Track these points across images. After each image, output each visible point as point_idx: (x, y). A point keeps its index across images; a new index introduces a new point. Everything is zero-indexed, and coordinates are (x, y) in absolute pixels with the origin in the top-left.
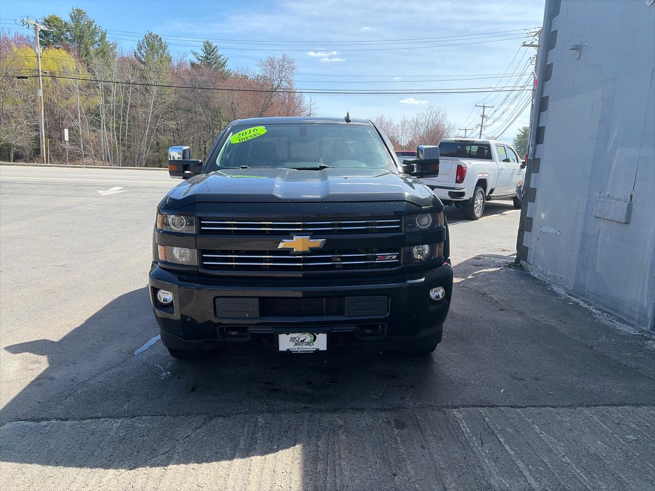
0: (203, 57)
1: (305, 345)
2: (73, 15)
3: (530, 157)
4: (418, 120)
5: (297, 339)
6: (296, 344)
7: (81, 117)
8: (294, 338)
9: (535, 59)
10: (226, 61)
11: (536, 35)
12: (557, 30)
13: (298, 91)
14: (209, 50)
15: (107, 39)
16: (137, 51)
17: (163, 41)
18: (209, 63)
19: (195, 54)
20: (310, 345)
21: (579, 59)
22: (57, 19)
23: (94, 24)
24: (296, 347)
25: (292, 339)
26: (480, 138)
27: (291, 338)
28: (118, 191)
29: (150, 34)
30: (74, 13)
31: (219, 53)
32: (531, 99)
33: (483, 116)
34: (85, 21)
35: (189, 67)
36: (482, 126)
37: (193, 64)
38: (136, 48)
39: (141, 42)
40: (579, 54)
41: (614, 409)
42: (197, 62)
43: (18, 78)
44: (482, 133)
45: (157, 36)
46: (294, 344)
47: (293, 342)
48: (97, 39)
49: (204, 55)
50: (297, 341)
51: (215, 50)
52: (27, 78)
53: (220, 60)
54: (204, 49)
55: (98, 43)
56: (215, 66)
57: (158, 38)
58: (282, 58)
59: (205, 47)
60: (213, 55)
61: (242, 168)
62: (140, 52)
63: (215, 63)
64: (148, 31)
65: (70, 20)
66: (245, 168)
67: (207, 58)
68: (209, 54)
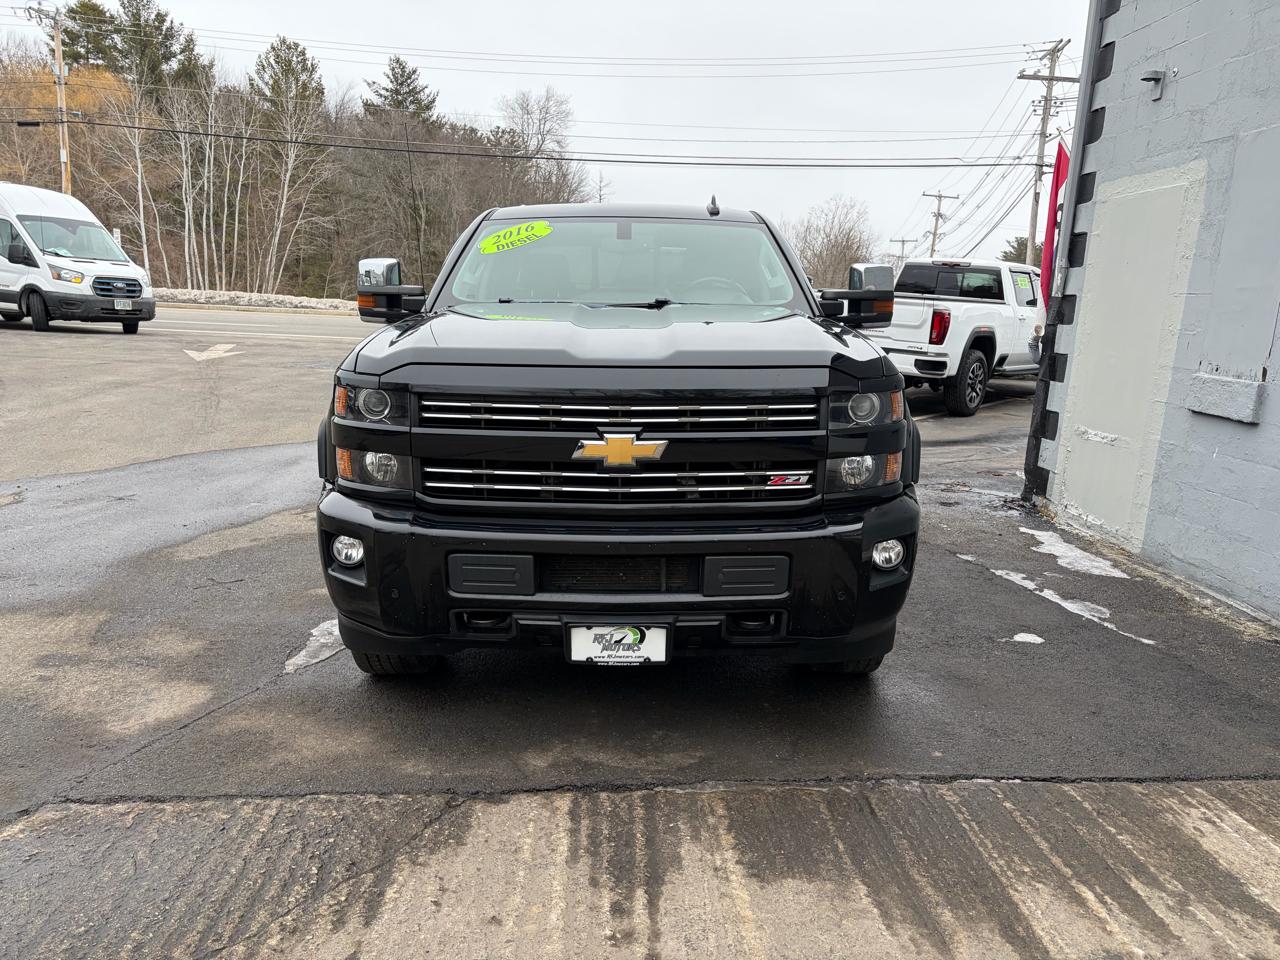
0: (387, 91)
1: (623, 650)
3: (1057, 293)
4: (812, 221)
5: (608, 637)
6: (605, 648)
7: (144, 207)
8: (602, 636)
9: (1043, 103)
11: (1045, 56)
12: (1114, 42)
14: (402, 76)
15: (197, 50)
16: (255, 77)
17: (308, 55)
18: (401, 102)
19: (371, 84)
20: (634, 651)
21: (1159, 99)
24: (606, 653)
25: (598, 639)
26: (931, 256)
27: (596, 635)
28: (226, 352)
29: (283, 42)
32: (1033, 182)
33: (939, 215)
35: (360, 110)
36: (935, 234)
37: (367, 105)
38: (252, 70)
39: (263, 57)
40: (1160, 91)
41: (1250, 786)
42: (377, 101)
43: (20, 124)
44: (935, 248)
45: (297, 45)
46: (601, 646)
47: (599, 643)
48: (176, 48)
49: (391, 86)
50: (606, 641)
51: (413, 76)
52: (37, 124)
53: (422, 96)
54: (390, 74)
55: (179, 57)
56: (412, 108)
57: (299, 50)
58: (545, 94)
59: (393, 69)
60: (409, 85)
61: (501, 302)
62: (262, 78)
63: (412, 102)
64: (278, 36)
65: (121, 10)
66: (508, 302)
67: (397, 92)
68: (402, 84)
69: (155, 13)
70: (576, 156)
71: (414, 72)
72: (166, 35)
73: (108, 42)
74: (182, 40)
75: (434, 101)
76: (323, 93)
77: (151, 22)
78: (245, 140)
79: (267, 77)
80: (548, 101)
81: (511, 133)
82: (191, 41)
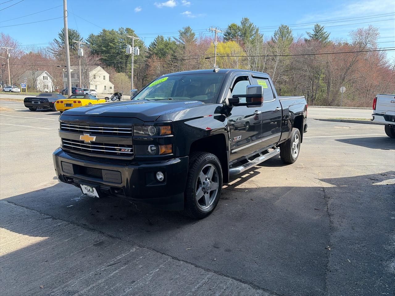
0: (313, 35)
10: (328, 35)
13: (382, 49)
14: (318, 30)
15: (259, 32)
18: (317, 38)
19: (308, 33)
22: (234, 25)
23: (253, 25)
29: (282, 26)
30: (243, 21)
34: (248, 24)
35: (303, 42)
37: (306, 40)
38: (273, 35)
39: (276, 31)
48: (253, 33)
49: (315, 33)
51: (322, 29)
53: (324, 35)
57: (287, 27)
58: (369, 28)
59: (316, 28)
60: (320, 32)
62: (275, 37)
63: (321, 38)
65: (241, 25)
67: (316, 35)
68: (318, 32)
72: (251, 30)
73: (237, 34)
74: (255, 30)
77: (248, 27)
79: (277, 37)
80: (369, 31)
81: (360, 43)
82: (257, 30)
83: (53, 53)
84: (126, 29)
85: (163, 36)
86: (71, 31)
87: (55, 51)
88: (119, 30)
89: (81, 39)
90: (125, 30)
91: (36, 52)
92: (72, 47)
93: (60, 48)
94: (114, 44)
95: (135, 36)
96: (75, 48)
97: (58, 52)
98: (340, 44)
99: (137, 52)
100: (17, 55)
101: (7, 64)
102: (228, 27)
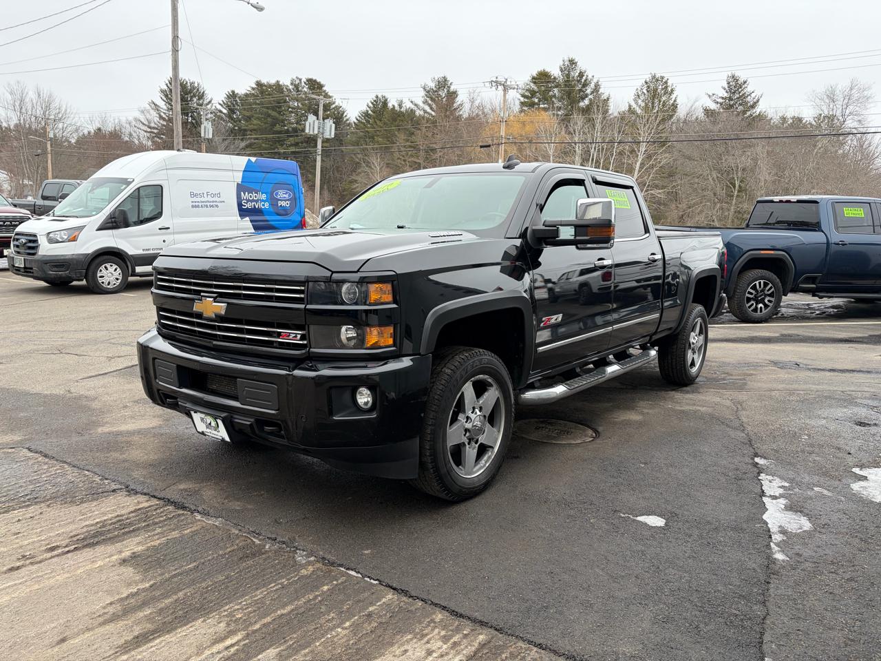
0: (723, 98)
2: (563, 67)
14: (736, 87)
15: (601, 91)
16: (633, 103)
17: (670, 83)
19: (710, 96)
22: (545, 74)
23: (586, 74)
29: (654, 77)
30: (564, 65)
31: (749, 89)
34: (576, 72)
35: (701, 115)
37: (708, 112)
39: (639, 89)
42: (713, 106)
45: (663, 78)
48: (589, 91)
49: (727, 95)
51: (744, 86)
52: (489, 146)
53: (749, 99)
54: (726, 86)
55: (590, 97)
56: (740, 108)
57: (664, 81)
58: (850, 84)
59: (729, 83)
60: (740, 93)
61: (399, 227)
62: (637, 103)
63: (741, 104)
64: (651, 74)
65: (560, 73)
66: (402, 227)
67: (730, 99)
68: (734, 93)
69: (579, 72)
70: (873, 130)
71: (745, 82)
72: (583, 85)
73: (551, 93)
74: (592, 85)
75: (758, 101)
76: (676, 107)
77: (576, 78)
78: (616, 144)
79: (640, 101)
80: (851, 89)
81: (831, 118)
82: (597, 86)
83: (146, 132)
84: (305, 81)
85: (387, 96)
86: (187, 83)
87: (150, 128)
88: (292, 84)
89: (208, 101)
90: (305, 83)
91: (109, 127)
92: (188, 119)
93: (161, 122)
94: (279, 113)
95: (327, 96)
96: (194, 121)
97: (157, 129)
98: (784, 119)
99: (330, 131)
100: (69, 135)
101: (45, 152)
102: (530, 79)
